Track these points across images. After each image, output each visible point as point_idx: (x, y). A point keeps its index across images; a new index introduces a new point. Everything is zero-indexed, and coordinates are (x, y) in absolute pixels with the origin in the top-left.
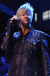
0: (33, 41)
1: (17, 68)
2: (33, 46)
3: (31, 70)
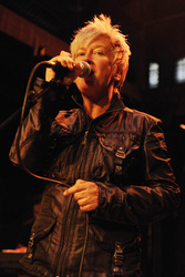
0: (117, 148)
1: (56, 230)
2: (115, 164)
3: (101, 239)
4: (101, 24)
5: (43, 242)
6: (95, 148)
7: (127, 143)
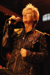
0: (33, 41)
1: (15, 62)
3: (27, 65)
4: (30, 6)
5: (11, 65)
6: (26, 40)
7: (35, 40)
